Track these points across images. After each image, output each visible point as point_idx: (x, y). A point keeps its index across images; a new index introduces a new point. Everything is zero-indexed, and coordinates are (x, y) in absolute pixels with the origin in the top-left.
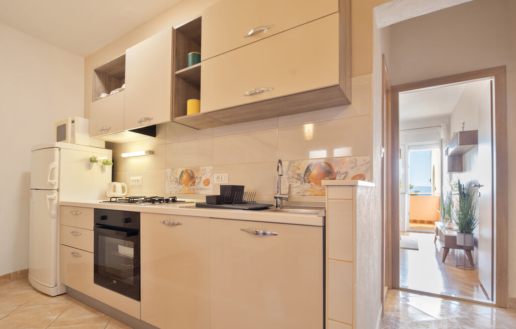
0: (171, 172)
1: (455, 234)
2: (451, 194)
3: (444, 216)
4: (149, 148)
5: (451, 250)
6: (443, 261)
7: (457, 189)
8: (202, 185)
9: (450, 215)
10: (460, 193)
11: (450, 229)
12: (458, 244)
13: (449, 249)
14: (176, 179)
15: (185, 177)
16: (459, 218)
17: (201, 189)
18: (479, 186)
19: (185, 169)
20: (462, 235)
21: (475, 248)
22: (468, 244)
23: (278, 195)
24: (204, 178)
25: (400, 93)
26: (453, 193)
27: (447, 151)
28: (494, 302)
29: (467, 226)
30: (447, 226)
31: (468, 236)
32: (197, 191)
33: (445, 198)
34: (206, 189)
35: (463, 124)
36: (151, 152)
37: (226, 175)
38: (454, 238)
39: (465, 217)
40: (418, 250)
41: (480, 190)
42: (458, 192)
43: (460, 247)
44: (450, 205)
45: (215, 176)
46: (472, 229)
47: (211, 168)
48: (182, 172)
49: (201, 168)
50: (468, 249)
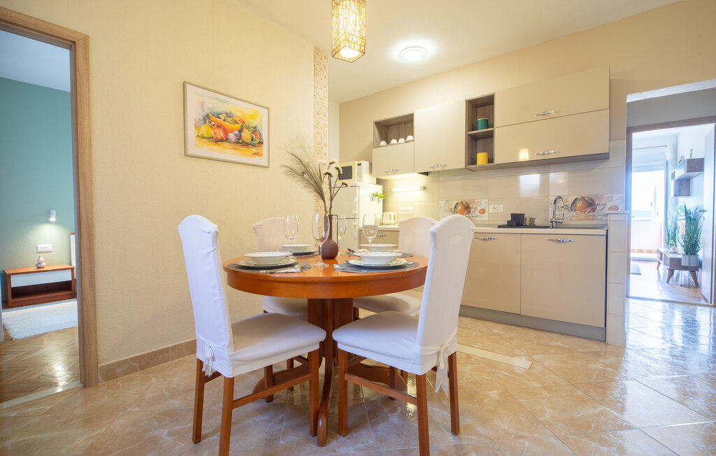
0: (446, 204)
1: (680, 256)
2: (677, 219)
3: (669, 241)
4: (423, 185)
5: (676, 272)
6: (668, 282)
7: (683, 214)
8: (477, 213)
9: (675, 241)
10: (686, 218)
11: (675, 253)
12: (683, 264)
13: (673, 270)
14: (451, 209)
15: (460, 207)
16: (685, 241)
17: (476, 217)
18: (704, 211)
19: (459, 202)
20: (687, 257)
21: (700, 270)
22: (693, 264)
23: (554, 220)
24: (479, 208)
25: (633, 134)
26: (679, 218)
27: (673, 175)
28: (713, 304)
29: (692, 248)
30: (671, 250)
31: (693, 257)
32: (473, 218)
33: (669, 223)
34: (481, 217)
35: (691, 150)
36: (425, 188)
37: (502, 206)
38: (679, 260)
39: (690, 240)
40: (640, 274)
41: (705, 214)
42: (684, 217)
43: (685, 268)
44: (675, 231)
45: (491, 207)
46: (698, 251)
47: (487, 200)
48: (457, 204)
49: (477, 201)
50: (693, 269)
